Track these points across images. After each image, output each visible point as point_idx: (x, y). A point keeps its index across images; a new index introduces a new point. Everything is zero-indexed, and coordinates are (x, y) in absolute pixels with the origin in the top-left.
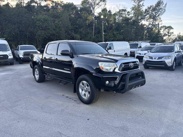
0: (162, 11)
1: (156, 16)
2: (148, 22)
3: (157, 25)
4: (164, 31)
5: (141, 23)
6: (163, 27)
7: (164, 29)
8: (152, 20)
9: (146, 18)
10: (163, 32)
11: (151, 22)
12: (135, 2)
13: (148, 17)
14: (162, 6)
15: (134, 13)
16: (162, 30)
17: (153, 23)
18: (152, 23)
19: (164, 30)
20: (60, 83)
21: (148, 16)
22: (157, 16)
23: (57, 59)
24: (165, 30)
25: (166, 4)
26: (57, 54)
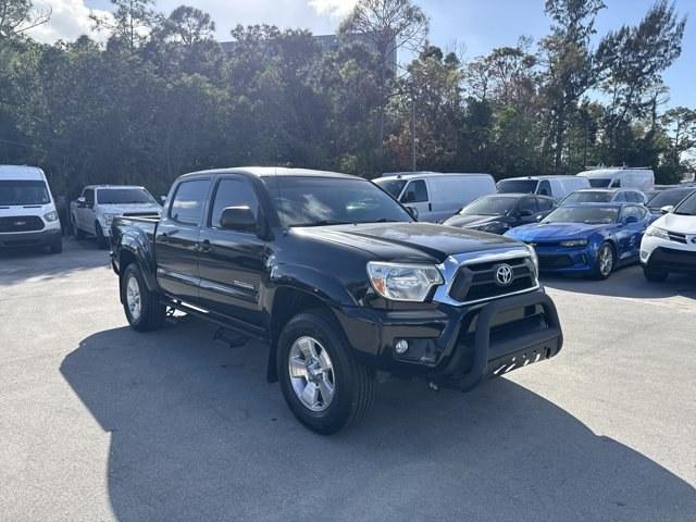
0: (666, 51)
1: (644, 71)
2: (612, 95)
3: (645, 105)
4: (682, 131)
5: (581, 98)
6: (677, 114)
7: (681, 121)
8: (625, 86)
9: (602, 80)
10: (675, 134)
11: (621, 96)
12: (558, 17)
13: (608, 76)
14: (666, 34)
15: (552, 60)
16: (674, 125)
17: (629, 97)
18: (624, 97)
19: (680, 125)
20: (217, 341)
21: (608, 70)
22: (647, 73)
23: (207, 242)
24: (683, 123)
25: (683, 25)
26: (209, 224)
